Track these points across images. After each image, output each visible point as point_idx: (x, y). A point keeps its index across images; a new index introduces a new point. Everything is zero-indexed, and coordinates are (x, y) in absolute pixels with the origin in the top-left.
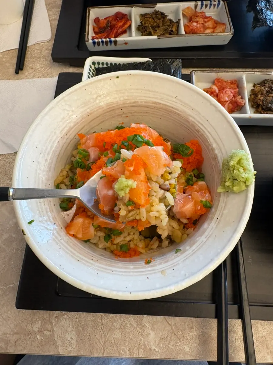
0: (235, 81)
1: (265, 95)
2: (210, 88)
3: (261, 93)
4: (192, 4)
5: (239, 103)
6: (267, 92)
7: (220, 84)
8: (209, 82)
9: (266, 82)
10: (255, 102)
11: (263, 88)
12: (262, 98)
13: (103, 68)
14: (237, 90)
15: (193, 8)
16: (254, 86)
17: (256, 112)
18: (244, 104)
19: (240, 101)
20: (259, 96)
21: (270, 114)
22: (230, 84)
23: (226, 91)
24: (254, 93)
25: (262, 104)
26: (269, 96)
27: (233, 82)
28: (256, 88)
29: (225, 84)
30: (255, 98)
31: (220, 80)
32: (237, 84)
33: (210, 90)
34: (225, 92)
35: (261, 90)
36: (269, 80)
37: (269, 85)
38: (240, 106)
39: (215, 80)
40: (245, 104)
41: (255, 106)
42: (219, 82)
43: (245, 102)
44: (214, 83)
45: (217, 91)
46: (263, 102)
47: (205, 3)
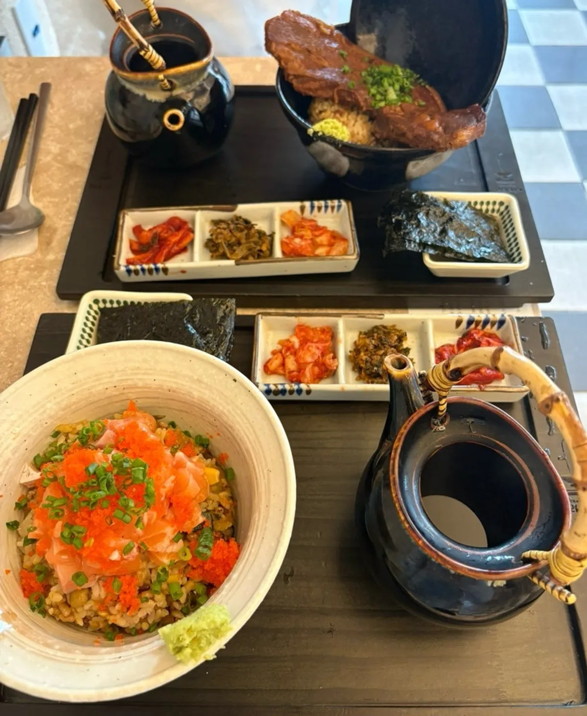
0: (328, 328)
1: (371, 353)
2: (287, 341)
3: (364, 349)
4: (295, 206)
5: (329, 365)
6: (374, 347)
7: (302, 334)
8: (287, 330)
9: (376, 330)
10: (356, 363)
11: (368, 341)
12: (365, 357)
13: (112, 309)
14: (328, 344)
15: (299, 212)
16: (359, 336)
17: (358, 380)
18: (335, 368)
19: (329, 363)
20: (362, 354)
21: (377, 383)
22: (319, 333)
23: (309, 347)
24: (356, 349)
25: (365, 367)
26: (377, 355)
27: (324, 330)
28: (359, 340)
29: (311, 333)
30: (356, 357)
31: (304, 328)
32: (332, 334)
33: (286, 344)
34: (308, 349)
35: (365, 343)
36: (380, 327)
37: (379, 336)
38: (330, 370)
39: (296, 327)
40: (337, 367)
41: (357, 370)
42: (301, 330)
43: (337, 364)
44: (293, 332)
45: (297, 345)
46: (366, 364)
47: (316, 203)
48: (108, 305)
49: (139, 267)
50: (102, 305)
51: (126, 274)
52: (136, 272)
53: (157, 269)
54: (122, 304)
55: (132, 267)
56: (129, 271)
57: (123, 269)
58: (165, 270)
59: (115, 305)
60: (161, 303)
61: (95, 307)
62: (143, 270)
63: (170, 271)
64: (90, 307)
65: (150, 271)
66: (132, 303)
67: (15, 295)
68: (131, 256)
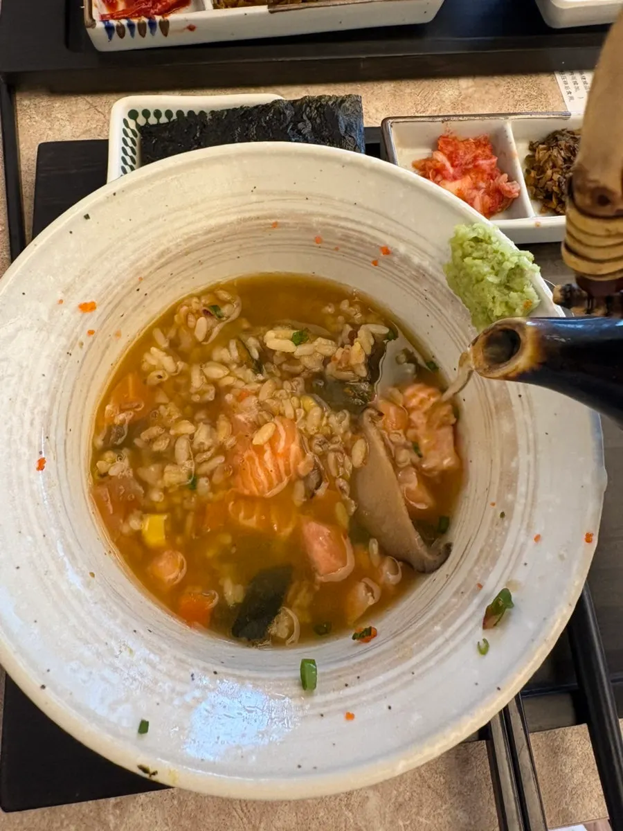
0: (486, 138)
1: (562, 169)
2: (427, 160)
3: (551, 164)
5: (507, 192)
6: (565, 160)
7: (450, 148)
8: (426, 145)
9: (559, 137)
10: (539, 186)
11: (555, 152)
12: (556, 177)
13: (159, 124)
14: (494, 160)
16: (532, 147)
17: (543, 210)
18: (516, 194)
19: (507, 189)
20: (549, 172)
22: (474, 146)
24: (532, 164)
25: (558, 192)
27: (480, 142)
28: (539, 153)
29: (462, 147)
30: (538, 177)
31: (451, 140)
32: (493, 147)
33: (430, 164)
35: (550, 156)
36: (564, 132)
37: (568, 144)
38: (509, 199)
39: (439, 139)
40: (520, 192)
41: (541, 197)
42: (447, 143)
43: (519, 188)
44: (435, 146)
45: (449, 166)
46: (559, 186)
48: (153, 120)
50: (141, 121)
54: (175, 117)
59: (164, 120)
60: (242, 108)
64: (125, 122)
66: (191, 113)
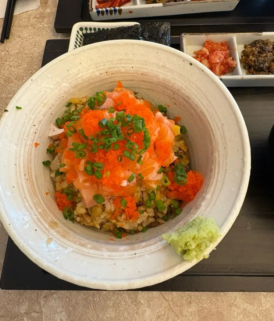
0: (225, 42)
1: (257, 56)
2: (201, 51)
3: (252, 54)
5: (231, 64)
6: (258, 52)
7: (210, 46)
8: (199, 45)
9: (257, 43)
10: (246, 63)
11: (254, 49)
12: (253, 59)
13: (91, 33)
14: (228, 51)
16: (245, 47)
17: (248, 73)
18: (235, 65)
19: (231, 63)
20: (251, 57)
21: (262, 74)
22: (220, 45)
23: (217, 52)
24: (245, 54)
25: (254, 65)
26: (261, 57)
27: (223, 44)
28: (247, 49)
29: (215, 46)
30: (246, 59)
31: (210, 43)
32: (228, 46)
33: (201, 52)
34: (216, 54)
35: (252, 50)
36: (260, 41)
37: (260, 46)
38: (232, 67)
39: (205, 42)
40: (236, 65)
41: (247, 67)
42: (209, 44)
43: (236, 63)
44: (204, 45)
45: (208, 53)
46: (254, 63)
48: (89, 32)
49: (104, 9)
50: (84, 32)
51: (97, 14)
52: (103, 13)
53: (115, 10)
54: (97, 30)
55: (100, 10)
56: (98, 12)
57: (95, 10)
58: (120, 11)
59: (93, 31)
60: (122, 27)
61: (81, 33)
62: (107, 11)
63: (123, 12)
64: (78, 32)
65: (111, 12)
66: (103, 29)
67: (30, 33)
68: (97, 4)
